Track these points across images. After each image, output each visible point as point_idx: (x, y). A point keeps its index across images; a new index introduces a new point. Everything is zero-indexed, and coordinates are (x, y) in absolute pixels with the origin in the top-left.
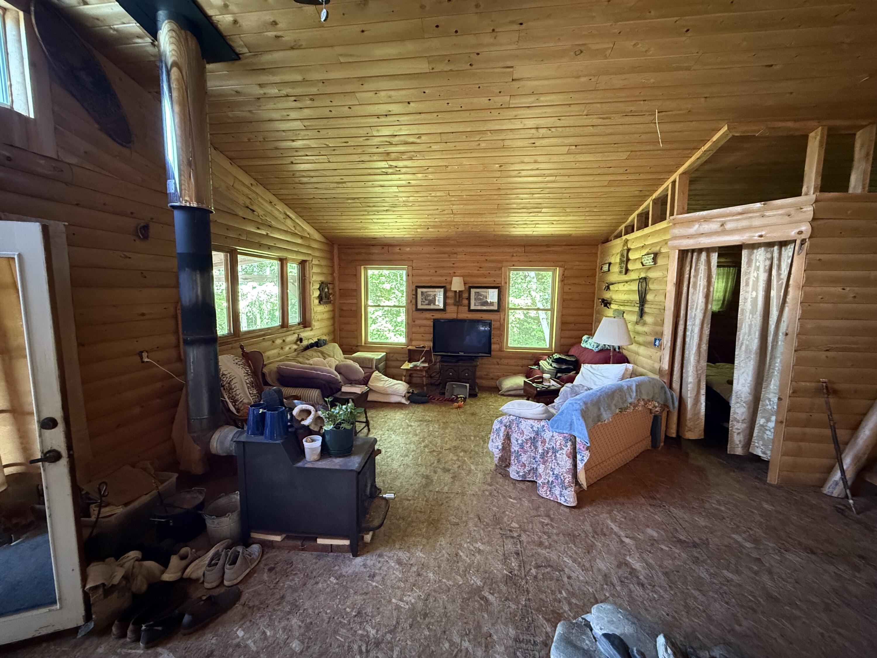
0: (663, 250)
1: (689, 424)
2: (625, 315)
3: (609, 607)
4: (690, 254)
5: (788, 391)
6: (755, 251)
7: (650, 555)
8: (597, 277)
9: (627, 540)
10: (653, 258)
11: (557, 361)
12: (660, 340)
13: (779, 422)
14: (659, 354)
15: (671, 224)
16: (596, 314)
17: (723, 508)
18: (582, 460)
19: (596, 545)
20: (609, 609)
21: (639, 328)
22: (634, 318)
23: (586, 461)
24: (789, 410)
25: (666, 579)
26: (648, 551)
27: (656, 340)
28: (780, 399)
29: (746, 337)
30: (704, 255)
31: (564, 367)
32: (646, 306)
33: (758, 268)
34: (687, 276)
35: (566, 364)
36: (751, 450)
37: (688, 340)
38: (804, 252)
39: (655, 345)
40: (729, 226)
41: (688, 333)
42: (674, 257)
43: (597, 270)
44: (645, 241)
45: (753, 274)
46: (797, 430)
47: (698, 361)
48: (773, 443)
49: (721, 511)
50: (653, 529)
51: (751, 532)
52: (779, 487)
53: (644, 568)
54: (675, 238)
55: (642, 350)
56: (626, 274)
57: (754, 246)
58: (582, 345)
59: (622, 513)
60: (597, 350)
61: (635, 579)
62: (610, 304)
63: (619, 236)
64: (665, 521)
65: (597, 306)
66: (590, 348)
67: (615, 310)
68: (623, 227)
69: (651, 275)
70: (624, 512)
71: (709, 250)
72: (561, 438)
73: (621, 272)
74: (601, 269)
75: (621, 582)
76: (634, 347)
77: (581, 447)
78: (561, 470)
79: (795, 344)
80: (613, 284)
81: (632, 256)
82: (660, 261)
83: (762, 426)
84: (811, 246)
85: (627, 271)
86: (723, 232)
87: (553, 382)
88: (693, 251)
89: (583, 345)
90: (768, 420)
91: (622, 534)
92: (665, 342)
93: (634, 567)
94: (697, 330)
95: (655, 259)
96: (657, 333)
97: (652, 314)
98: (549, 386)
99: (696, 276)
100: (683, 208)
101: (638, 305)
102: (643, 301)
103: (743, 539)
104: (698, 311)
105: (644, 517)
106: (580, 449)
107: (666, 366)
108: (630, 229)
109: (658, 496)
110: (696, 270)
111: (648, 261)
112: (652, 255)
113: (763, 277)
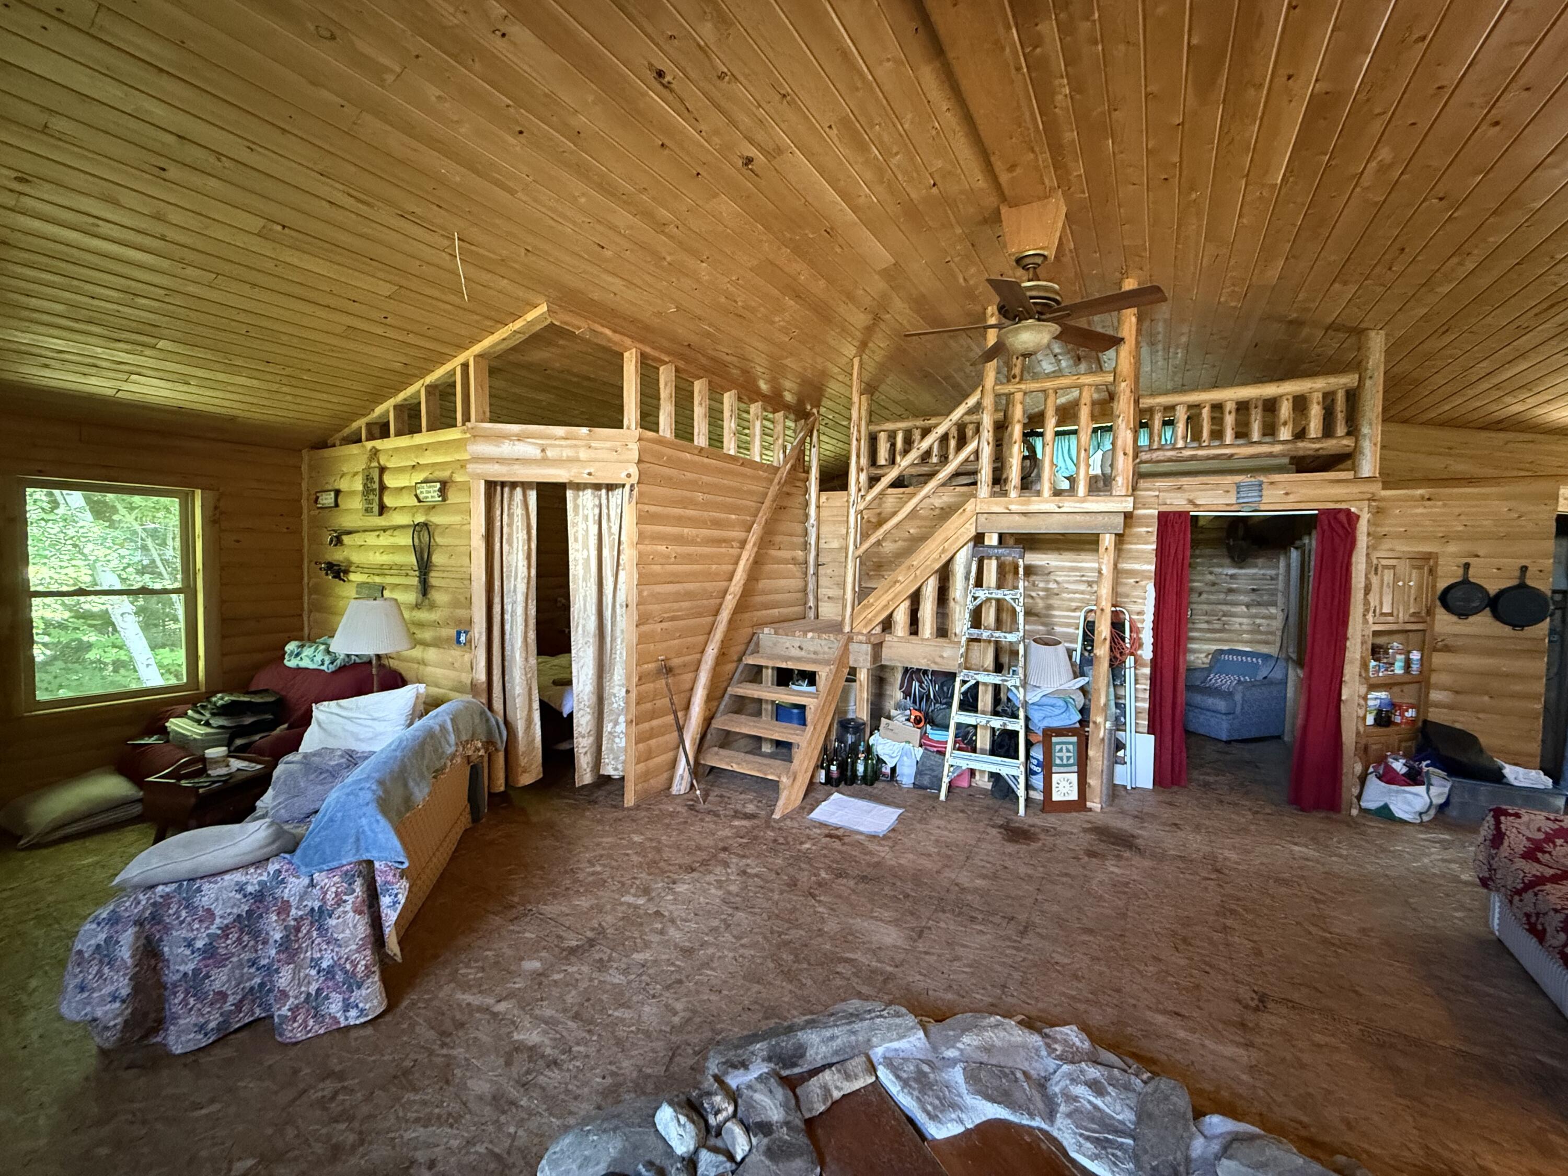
0: (458, 478)
1: (523, 761)
2: (385, 593)
3: (567, 1141)
4: (499, 488)
5: (635, 680)
6: (581, 493)
7: (545, 1003)
8: (305, 516)
9: (502, 1007)
10: (440, 490)
11: (224, 711)
12: (466, 632)
13: (629, 723)
14: (467, 657)
15: (468, 435)
16: (310, 594)
17: (598, 868)
18: (395, 903)
19: (455, 1058)
20: (571, 1144)
21: (423, 615)
22: (410, 597)
23: (403, 901)
24: (638, 704)
25: (580, 1023)
26: (537, 1000)
27: (459, 633)
28: (628, 692)
29: (581, 614)
30: (519, 491)
31: (248, 720)
32: (432, 574)
33: (586, 518)
34: (498, 524)
35: (254, 713)
36: (602, 772)
37: (507, 627)
38: (634, 501)
39: (459, 642)
40: (550, 453)
41: (507, 617)
42: (478, 491)
43: (304, 503)
44: (417, 457)
45: (582, 526)
46: (646, 726)
47: (526, 659)
48: (626, 751)
49: (598, 873)
50: (531, 959)
51: (638, 882)
52: (637, 807)
53: (545, 1033)
54: (477, 459)
55: (432, 654)
56: (381, 513)
57: (579, 487)
58: (286, 662)
59: (473, 964)
60: (332, 668)
61: (541, 1062)
62: (346, 572)
63: (356, 439)
64: (541, 934)
65: (310, 578)
66: (312, 666)
67: (361, 585)
68: (361, 423)
69: (437, 519)
70: (476, 961)
71: (525, 486)
72: (336, 879)
73: (368, 511)
74: (316, 501)
75: (523, 1085)
76: (417, 653)
77: (390, 878)
78: (344, 952)
79: (636, 617)
80: (349, 533)
81: (391, 481)
82: (454, 497)
83: (610, 733)
84: (641, 494)
85: (382, 509)
86: (544, 461)
87: (236, 764)
88: (503, 484)
89: (291, 663)
90: (616, 723)
91: (490, 1001)
92: (477, 636)
93: (530, 1044)
94: (520, 610)
95: (443, 491)
96: (460, 622)
97: (446, 589)
98: (230, 775)
99: (510, 525)
100: (484, 413)
101: (417, 573)
102: (425, 567)
103: (635, 896)
104: (519, 580)
105: (510, 946)
106: (386, 883)
107: (482, 677)
108: (381, 430)
109: (516, 899)
110: (511, 516)
111: (431, 493)
112: (438, 485)
113: (594, 529)
